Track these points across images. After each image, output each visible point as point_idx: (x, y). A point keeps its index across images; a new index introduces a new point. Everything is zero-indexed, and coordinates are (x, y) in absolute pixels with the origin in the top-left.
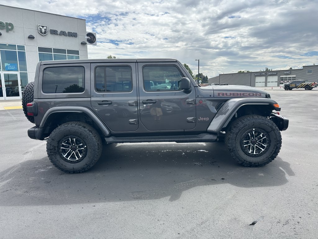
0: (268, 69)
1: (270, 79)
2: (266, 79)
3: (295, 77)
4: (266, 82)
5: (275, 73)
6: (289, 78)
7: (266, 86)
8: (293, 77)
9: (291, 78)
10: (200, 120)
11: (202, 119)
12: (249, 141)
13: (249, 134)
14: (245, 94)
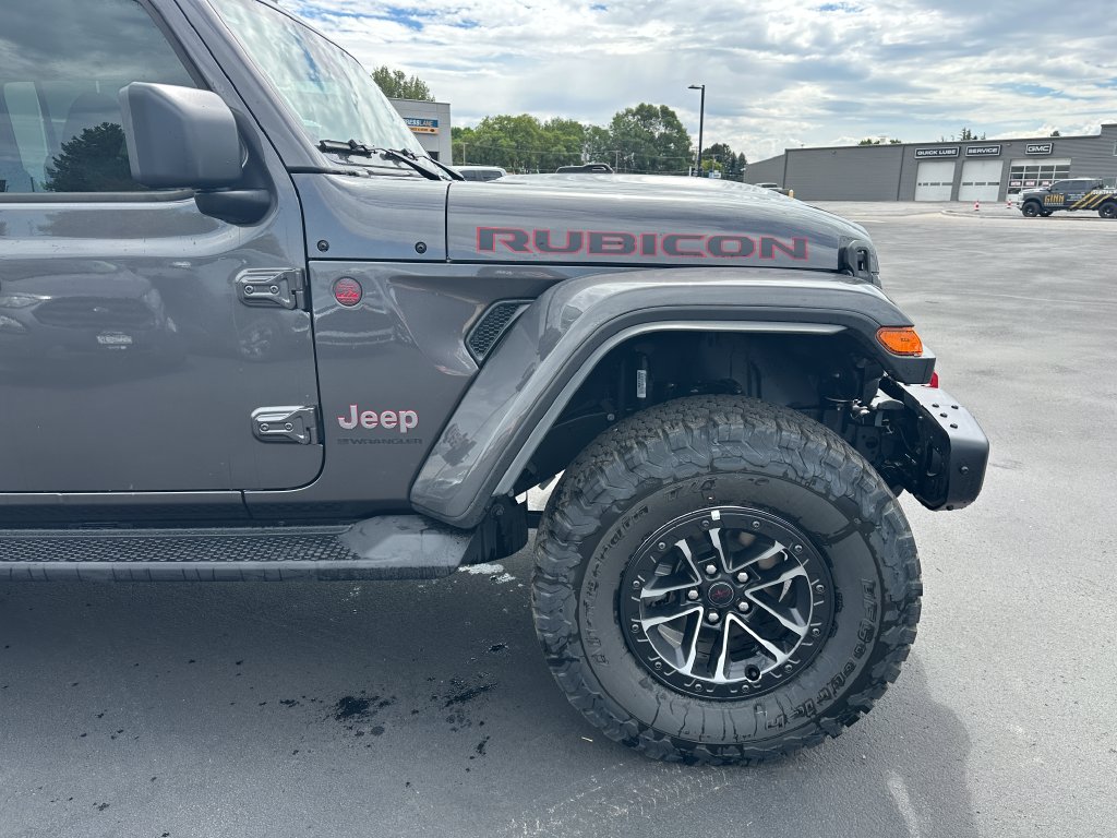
0: (969, 135)
1: (975, 172)
2: (958, 174)
3: (1066, 168)
4: (957, 184)
5: (995, 150)
6: (1044, 168)
7: (955, 197)
8: (1059, 168)
9: (1051, 168)
10: (350, 426)
11: (369, 419)
12: (689, 589)
13: (682, 545)
14: (682, 245)
